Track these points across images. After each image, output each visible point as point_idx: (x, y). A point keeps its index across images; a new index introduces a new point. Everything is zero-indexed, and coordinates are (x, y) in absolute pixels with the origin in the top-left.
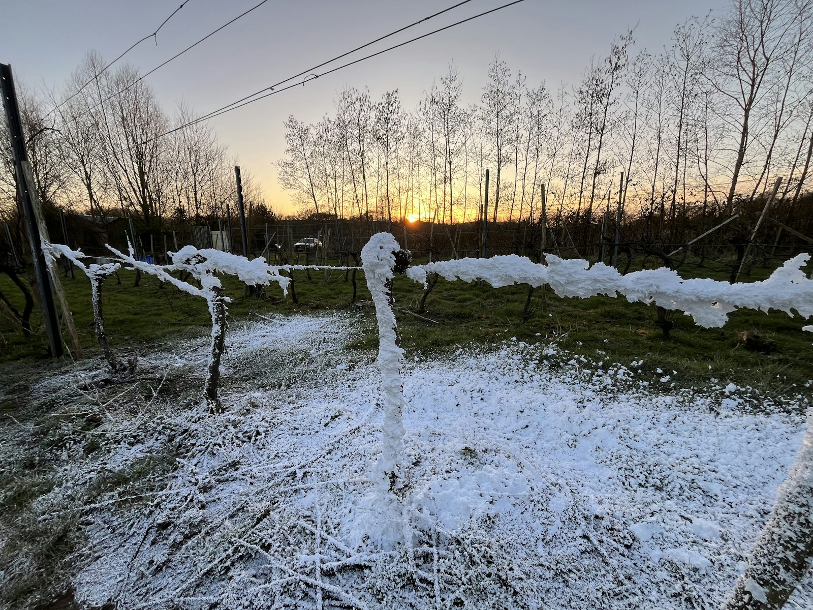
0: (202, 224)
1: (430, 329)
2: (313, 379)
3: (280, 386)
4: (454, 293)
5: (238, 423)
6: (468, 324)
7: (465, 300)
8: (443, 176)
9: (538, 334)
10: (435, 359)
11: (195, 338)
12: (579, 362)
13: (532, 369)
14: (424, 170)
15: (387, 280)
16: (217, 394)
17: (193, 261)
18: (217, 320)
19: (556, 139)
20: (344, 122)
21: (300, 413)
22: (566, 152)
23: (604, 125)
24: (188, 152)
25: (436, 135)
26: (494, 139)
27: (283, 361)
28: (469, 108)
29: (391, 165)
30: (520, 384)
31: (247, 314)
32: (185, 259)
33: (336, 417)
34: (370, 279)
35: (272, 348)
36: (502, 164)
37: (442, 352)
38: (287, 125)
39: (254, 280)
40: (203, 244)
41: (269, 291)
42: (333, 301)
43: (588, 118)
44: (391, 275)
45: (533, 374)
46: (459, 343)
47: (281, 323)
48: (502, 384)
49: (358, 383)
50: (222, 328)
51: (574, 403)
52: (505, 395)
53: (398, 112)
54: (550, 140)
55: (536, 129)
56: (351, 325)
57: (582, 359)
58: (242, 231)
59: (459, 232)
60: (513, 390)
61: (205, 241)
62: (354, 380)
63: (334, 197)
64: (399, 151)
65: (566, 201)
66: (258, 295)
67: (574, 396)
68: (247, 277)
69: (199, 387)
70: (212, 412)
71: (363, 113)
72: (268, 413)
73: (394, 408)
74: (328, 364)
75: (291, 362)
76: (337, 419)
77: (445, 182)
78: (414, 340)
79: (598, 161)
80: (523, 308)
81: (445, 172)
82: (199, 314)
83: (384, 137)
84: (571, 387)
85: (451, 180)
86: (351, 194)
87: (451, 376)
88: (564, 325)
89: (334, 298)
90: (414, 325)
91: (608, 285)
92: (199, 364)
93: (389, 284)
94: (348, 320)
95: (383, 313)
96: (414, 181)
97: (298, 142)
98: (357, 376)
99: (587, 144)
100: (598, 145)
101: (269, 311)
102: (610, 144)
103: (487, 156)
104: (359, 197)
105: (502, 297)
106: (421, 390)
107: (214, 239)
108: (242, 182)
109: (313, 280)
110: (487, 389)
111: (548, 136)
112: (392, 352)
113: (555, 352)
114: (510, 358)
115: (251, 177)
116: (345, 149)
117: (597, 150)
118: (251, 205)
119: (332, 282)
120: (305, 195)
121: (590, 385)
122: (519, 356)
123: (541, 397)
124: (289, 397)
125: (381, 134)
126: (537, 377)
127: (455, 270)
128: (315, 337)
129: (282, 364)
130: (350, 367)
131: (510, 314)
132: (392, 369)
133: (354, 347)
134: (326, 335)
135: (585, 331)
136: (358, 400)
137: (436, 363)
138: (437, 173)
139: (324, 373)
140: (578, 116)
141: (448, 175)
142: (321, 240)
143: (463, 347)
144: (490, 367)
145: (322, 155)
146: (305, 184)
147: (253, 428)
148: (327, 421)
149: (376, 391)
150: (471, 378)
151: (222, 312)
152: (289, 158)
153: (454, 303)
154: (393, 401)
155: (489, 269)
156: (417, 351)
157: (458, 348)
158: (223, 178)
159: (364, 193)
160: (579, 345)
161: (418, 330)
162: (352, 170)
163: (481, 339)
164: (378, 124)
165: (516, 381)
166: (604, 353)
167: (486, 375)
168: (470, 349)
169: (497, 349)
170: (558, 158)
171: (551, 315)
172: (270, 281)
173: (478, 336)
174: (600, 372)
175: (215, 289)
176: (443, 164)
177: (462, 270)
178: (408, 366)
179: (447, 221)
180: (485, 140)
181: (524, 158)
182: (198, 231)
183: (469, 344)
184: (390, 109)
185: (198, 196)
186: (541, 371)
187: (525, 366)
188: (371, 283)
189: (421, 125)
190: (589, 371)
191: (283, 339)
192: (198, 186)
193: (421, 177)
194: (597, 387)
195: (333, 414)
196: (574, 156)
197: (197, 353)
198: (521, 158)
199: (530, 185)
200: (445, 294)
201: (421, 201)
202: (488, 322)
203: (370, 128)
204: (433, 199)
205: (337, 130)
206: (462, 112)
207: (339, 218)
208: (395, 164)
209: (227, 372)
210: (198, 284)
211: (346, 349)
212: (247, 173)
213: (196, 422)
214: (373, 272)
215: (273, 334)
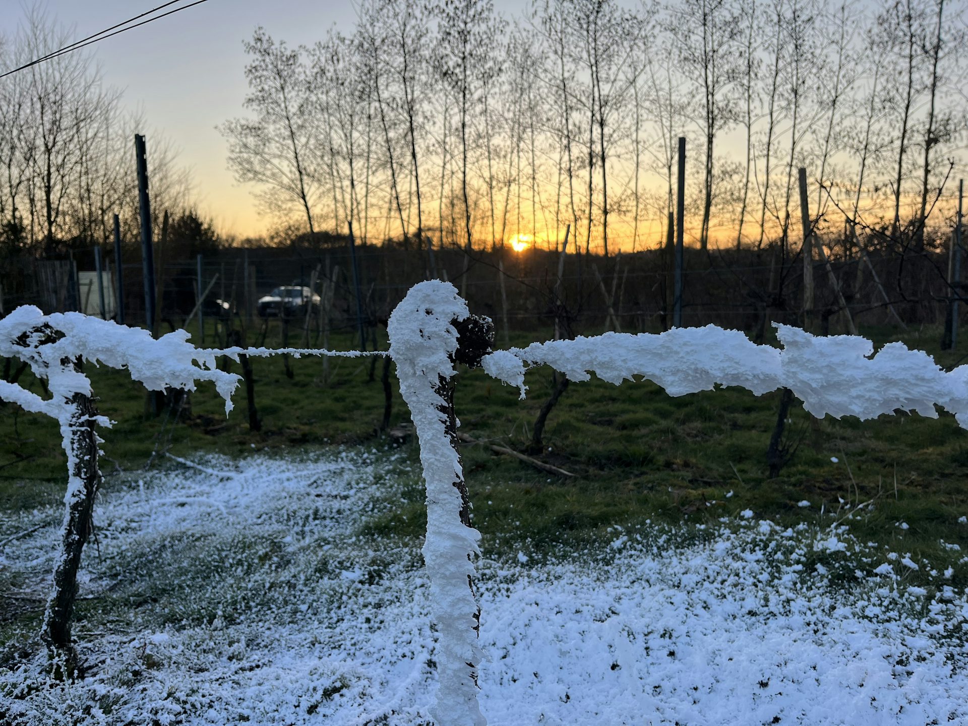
0: (60, 257)
1: (554, 489)
2: (286, 602)
3: (212, 618)
4: (613, 407)
5: (115, 703)
6: (644, 479)
7: (635, 425)
8: (586, 151)
9: (804, 503)
10: (564, 557)
11: (27, 506)
12: (900, 569)
13: (790, 585)
14: (543, 139)
15: (442, 379)
16: (69, 635)
17: (35, 338)
18: (78, 467)
19: (836, 68)
20: (373, 41)
21: (254, 682)
22: (861, 96)
23: (939, 40)
24: (38, 106)
25: (570, 66)
26: (699, 70)
27: (222, 560)
28: (640, 7)
29: (473, 129)
30: (761, 618)
31: (146, 454)
32: (17, 334)
33: (336, 690)
34: (406, 377)
35: (198, 531)
36: (718, 123)
37: (581, 543)
38: (251, 48)
39: (162, 378)
40: (58, 300)
41: (200, 403)
42: (340, 425)
43: (904, 26)
44: (448, 370)
45: (791, 595)
46: (621, 522)
47: (222, 474)
48: (718, 619)
49: (389, 612)
50: (88, 485)
51: (885, 663)
52: (724, 645)
53: (487, 19)
54: (824, 72)
55: (791, 47)
56: (378, 479)
57: (907, 561)
58: (145, 271)
59: (621, 271)
60: (743, 634)
61: (63, 293)
62: (378, 606)
63: (348, 197)
64: (491, 101)
65: (865, 202)
66: (173, 413)
67: (885, 649)
68: (148, 373)
69: (31, 619)
70: (59, 676)
71: (413, 22)
72: (181, 682)
73: (457, 665)
74: (322, 569)
75: (240, 563)
76: (336, 696)
77: (591, 164)
78: (518, 515)
79: (932, 115)
80: (768, 442)
81: (592, 142)
82: (43, 455)
83: (457, 70)
84: (881, 627)
85: (603, 159)
86: (386, 192)
87: (601, 598)
88: (866, 483)
89: (343, 420)
90: (518, 479)
91: (916, 392)
92: (34, 568)
93: (445, 387)
94: (370, 469)
95: (433, 450)
96: (523, 163)
97: (272, 84)
98: (387, 596)
99: (906, 79)
100: (929, 81)
101: (196, 449)
102: (954, 79)
103: (683, 108)
104: (403, 197)
105: (721, 416)
106: (530, 631)
107: (83, 289)
108: (150, 168)
109: (297, 379)
110: (683, 629)
111: (819, 62)
112: (454, 537)
113: (841, 546)
114: (736, 558)
115: (169, 155)
116: (374, 96)
117: (928, 93)
118: (166, 217)
119: (339, 384)
120: (285, 195)
121: (923, 623)
122: (759, 554)
123: (809, 651)
124: (230, 644)
125: (451, 64)
126: (799, 603)
127: (585, 358)
128: (295, 507)
129: (219, 569)
130: (371, 577)
131: (740, 455)
132: (453, 576)
133: (383, 530)
134: (320, 503)
135: (914, 496)
136: (386, 653)
137: (567, 569)
138: (573, 144)
139: (313, 590)
140: (881, 21)
141: (597, 148)
142: (318, 290)
143: (629, 532)
144: (689, 580)
145: (325, 109)
146: (286, 170)
147: (146, 715)
148: (313, 701)
149: (427, 631)
150: (645, 603)
151: (91, 449)
152: (253, 116)
153: (610, 430)
154: (457, 650)
155: (660, 355)
156: (523, 538)
157: (616, 534)
158: (109, 158)
159: (414, 188)
160: (899, 530)
161: (527, 492)
162: (388, 141)
163: (670, 514)
164: (446, 44)
165: (752, 613)
166: (956, 547)
167: (680, 596)
168: (646, 536)
169: (708, 537)
170: (842, 109)
171: (834, 460)
172: (197, 383)
173: (663, 506)
174: (948, 591)
175: (78, 398)
176: (585, 126)
177: (600, 358)
178: (502, 573)
179: (596, 246)
180: (678, 74)
181: (767, 111)
182: (49, 271)
183: (643, 524)
184: (471, 13)
185: (54, 197)
186: (809, 589)
187: (773, 578)
188: (409, 387)
189: (536, 45)
190: (921, 591)
191: (224, 510)
192: (54, 175)
193: (538, 153)
194: (940, 628)
195: (327, 683)
196: (878, 105)
197: (31, 543)
198: (758, 111)
199: (781, 169)
200: (591, 408)
201: (537, 206)
202: (688, 474)
203: (426, 53)
204: (565, 200)
205: (356, 58)
206: (627, 16)
207: (358, 242)
208: (481, 128)
209: (94, 586)
210: (42, 388)
211: (363, 533)
212: (162, 146)
213: (22, 697)
214: (412, 363)
215: (204, 499)
